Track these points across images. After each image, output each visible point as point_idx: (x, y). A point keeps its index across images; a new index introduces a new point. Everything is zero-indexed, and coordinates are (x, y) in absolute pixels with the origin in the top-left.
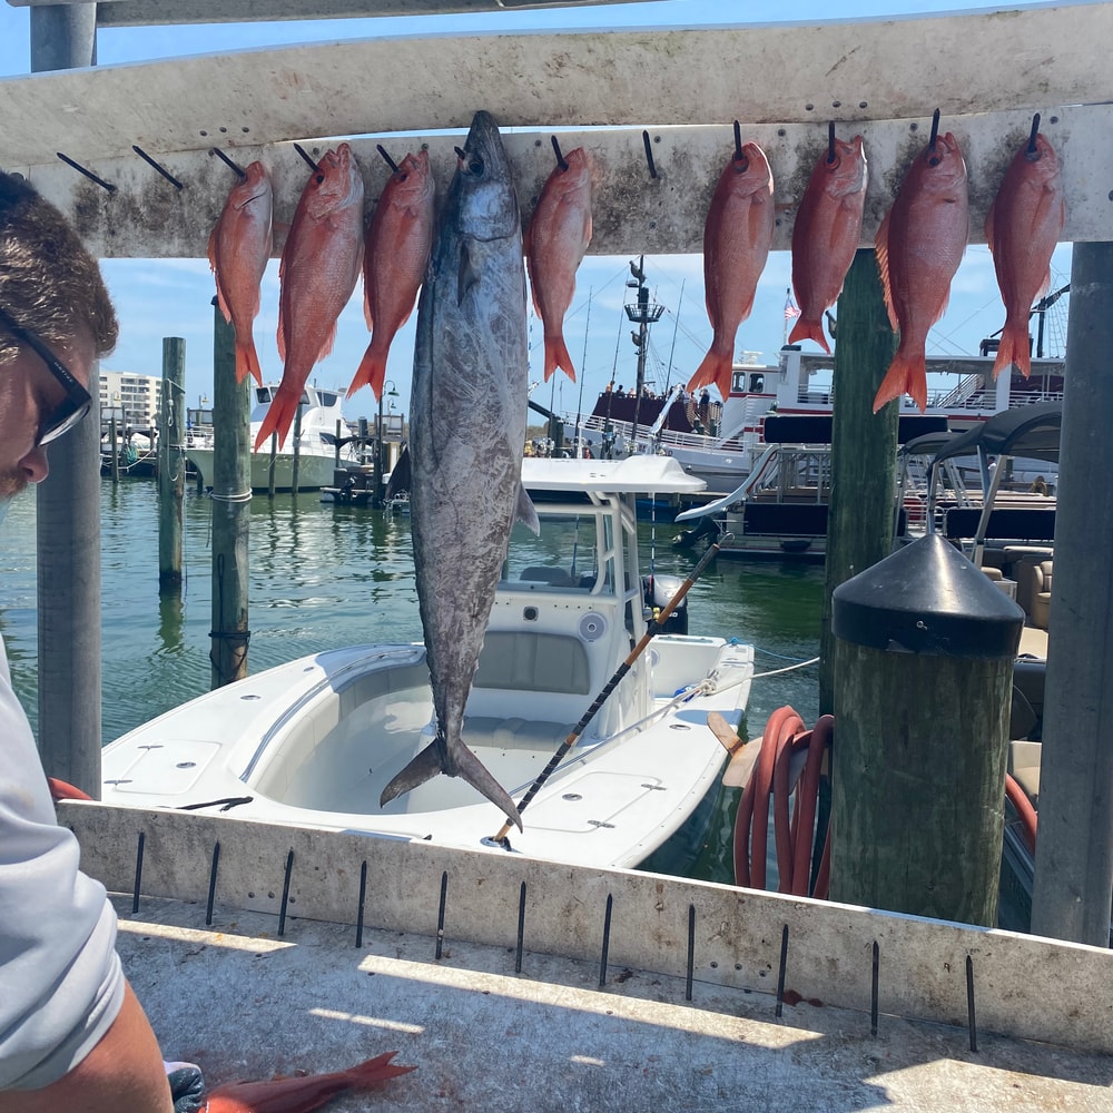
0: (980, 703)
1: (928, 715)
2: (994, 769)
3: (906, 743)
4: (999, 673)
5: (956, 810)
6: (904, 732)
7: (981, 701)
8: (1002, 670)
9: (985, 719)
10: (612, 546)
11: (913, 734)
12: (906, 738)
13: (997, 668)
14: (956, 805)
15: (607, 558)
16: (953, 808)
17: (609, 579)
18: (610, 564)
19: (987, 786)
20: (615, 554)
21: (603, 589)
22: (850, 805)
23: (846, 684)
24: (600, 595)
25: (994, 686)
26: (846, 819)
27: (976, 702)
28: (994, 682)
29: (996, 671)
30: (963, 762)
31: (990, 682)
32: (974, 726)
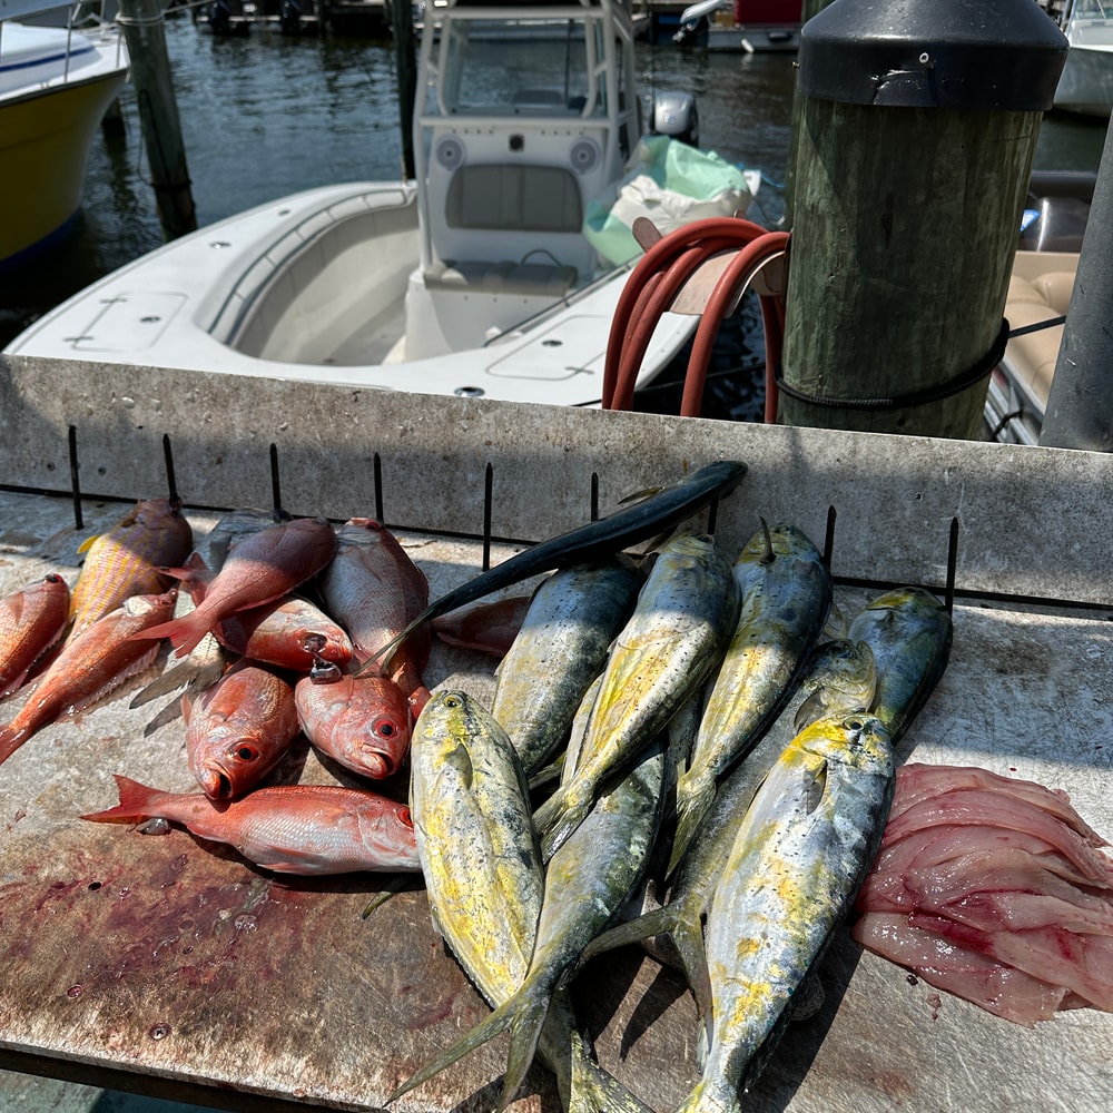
0: (992, 177)
1: (921, 198)
2: (999, 268)
3: (888, 239)
4: (1023, 134)
5: (944, 326)
6: (887, 222)
7: (994, 174)
8: (1027, 128)
9: (996, 200)
10: (603, 57)
11: (899, 226)
12: (889, 232)
13: (1021, 126)
14: (945, 319)
15: (598, 71)
16: (941, 323)
17: (601, 99)
18: (601, 79)
19: (987, 292)
20: (608, 66)
21: (594, 110)
22: (808, 327)
23: (812, 164)
24: (593, 115)
25: (1014, 152)
26: (801, 345)
27: (987, 176)
28: (1015, 146)
29: (1019, 131)
30: (960, 260)
31: (1009, 147)
32: (981, 209)
